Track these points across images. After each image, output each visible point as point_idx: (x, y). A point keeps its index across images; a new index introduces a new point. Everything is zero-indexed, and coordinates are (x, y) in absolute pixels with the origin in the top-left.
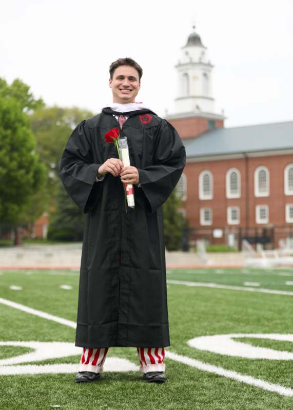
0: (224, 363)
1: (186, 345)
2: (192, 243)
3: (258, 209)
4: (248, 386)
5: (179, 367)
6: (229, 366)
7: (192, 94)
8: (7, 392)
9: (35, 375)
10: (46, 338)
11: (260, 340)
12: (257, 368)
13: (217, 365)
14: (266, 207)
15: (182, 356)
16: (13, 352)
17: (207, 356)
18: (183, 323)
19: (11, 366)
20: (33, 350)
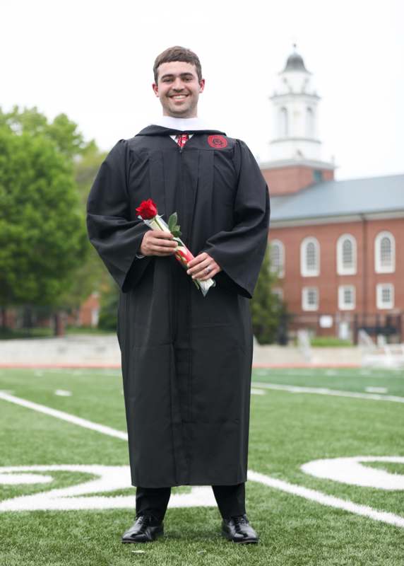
0: (353, 496)
1: (300, 471)
2: (291, 334)
3: (380, 290)
4: (389, 526)
5: (295, 501)
6: (360, 500)
7: (292, 135)
8: (72, 533)
9: (104, 510)
10: (113, 461)
11: (397, 465)
12: (398, 502)
13: (344, 498)
14: (390, 287)
15: (296, 485)
16: (71, 480)
17: (329, 485)
18: (292, 442)
19: (71, 497)
20: (98, 477)
